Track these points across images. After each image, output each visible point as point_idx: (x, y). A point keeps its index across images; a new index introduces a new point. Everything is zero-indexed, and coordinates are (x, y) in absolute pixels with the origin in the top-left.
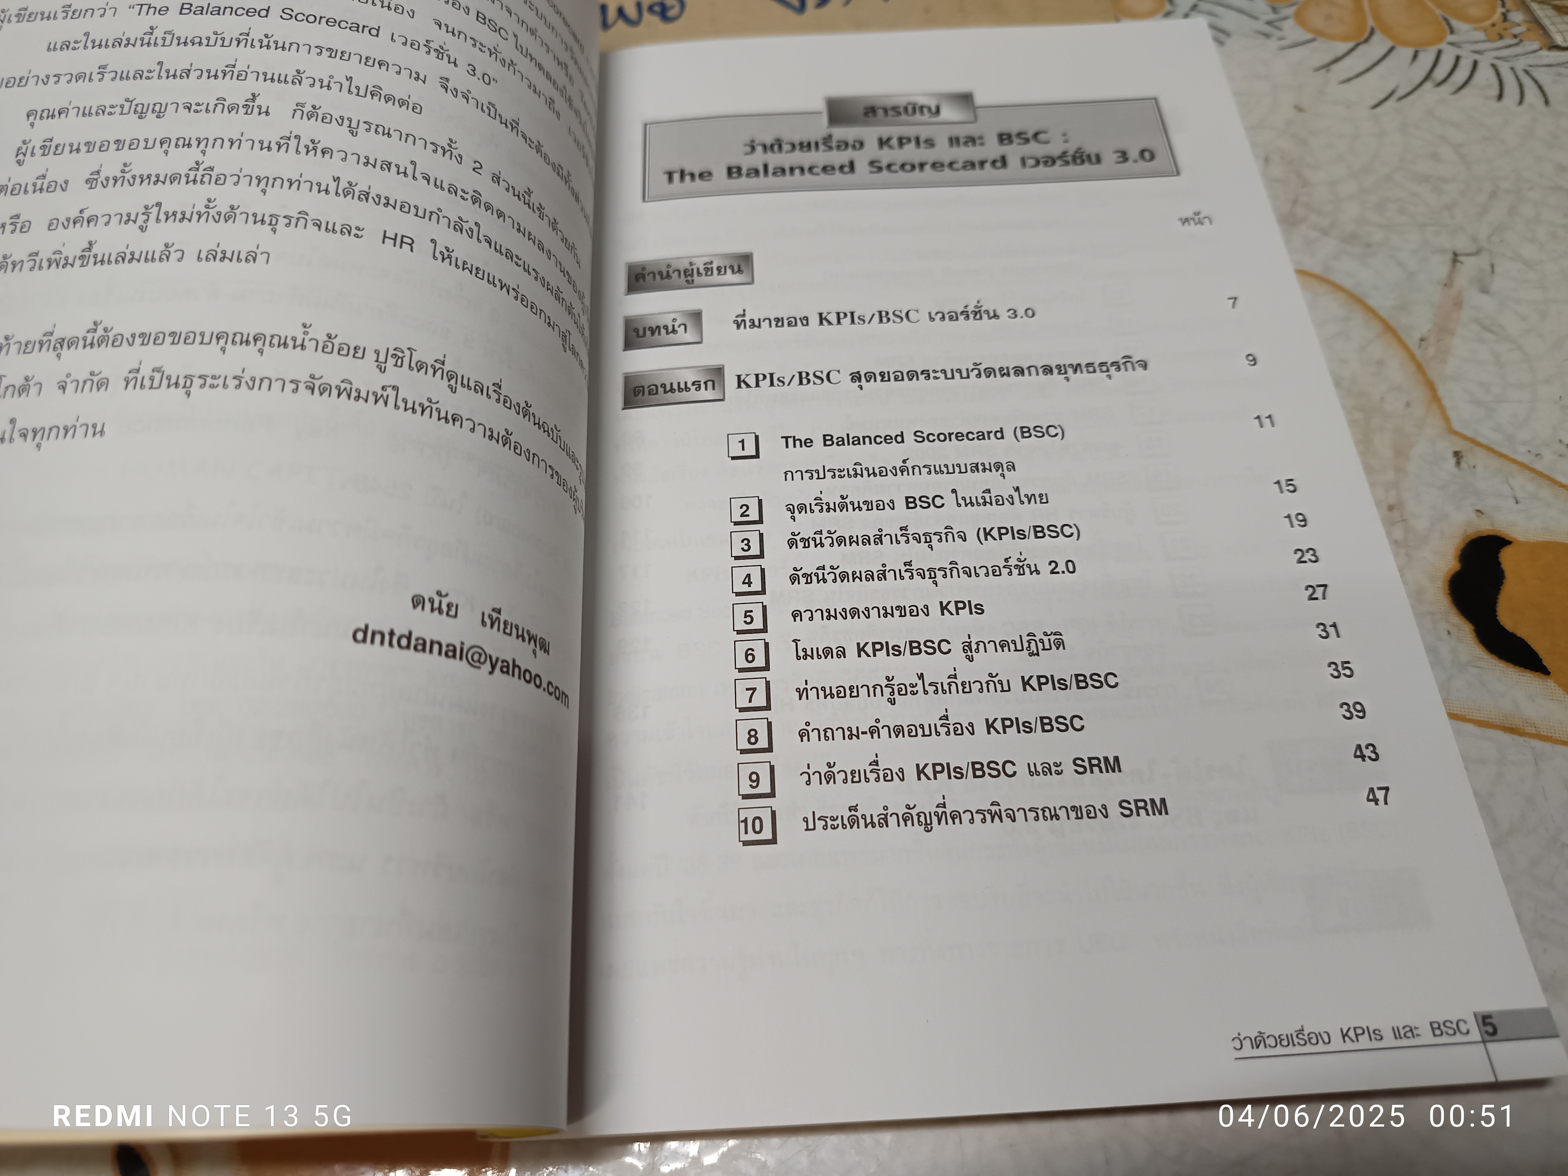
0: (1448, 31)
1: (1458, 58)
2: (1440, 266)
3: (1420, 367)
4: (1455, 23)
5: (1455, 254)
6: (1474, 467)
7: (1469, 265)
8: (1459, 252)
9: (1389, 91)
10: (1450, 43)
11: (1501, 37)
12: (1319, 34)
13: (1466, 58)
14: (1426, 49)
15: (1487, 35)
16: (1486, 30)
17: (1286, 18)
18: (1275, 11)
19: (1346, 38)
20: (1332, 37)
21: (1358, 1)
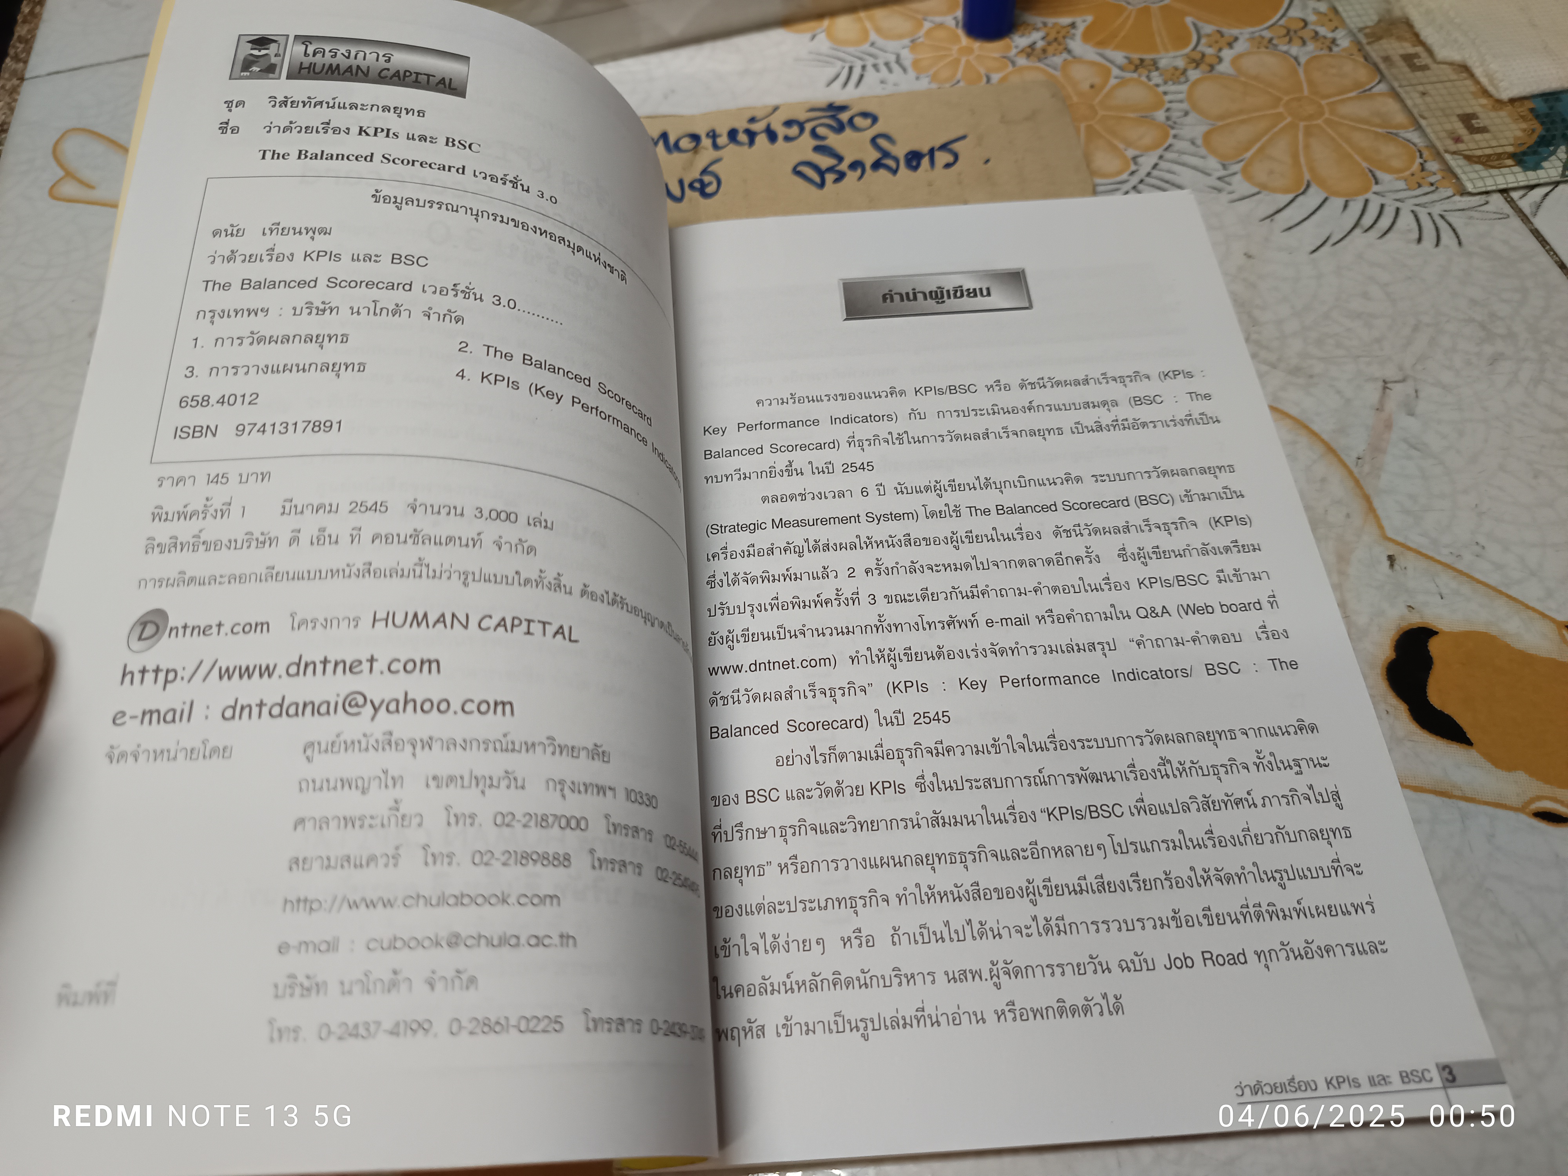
0: (1373, 181)
1: (1382, 206)
2: (1373, 393)
3: (1357, 482)
4: (1380, 174)
5: (1385, 382)
6: (1406, 568)
7: (1398, 391)
8: (1388, 380)
9: (1325, 237)
10: (1375, 193)
11: (1420, 186)
12: (1264, 187)
13: (1390, 206)
14: (1355, 198)
15: (1407, 185)
16: (1406, 180)
17: (1234, 174)
18: (1224, 167)
19: (1286, 191)
20: (1274, 190)
21: (1295, 157)
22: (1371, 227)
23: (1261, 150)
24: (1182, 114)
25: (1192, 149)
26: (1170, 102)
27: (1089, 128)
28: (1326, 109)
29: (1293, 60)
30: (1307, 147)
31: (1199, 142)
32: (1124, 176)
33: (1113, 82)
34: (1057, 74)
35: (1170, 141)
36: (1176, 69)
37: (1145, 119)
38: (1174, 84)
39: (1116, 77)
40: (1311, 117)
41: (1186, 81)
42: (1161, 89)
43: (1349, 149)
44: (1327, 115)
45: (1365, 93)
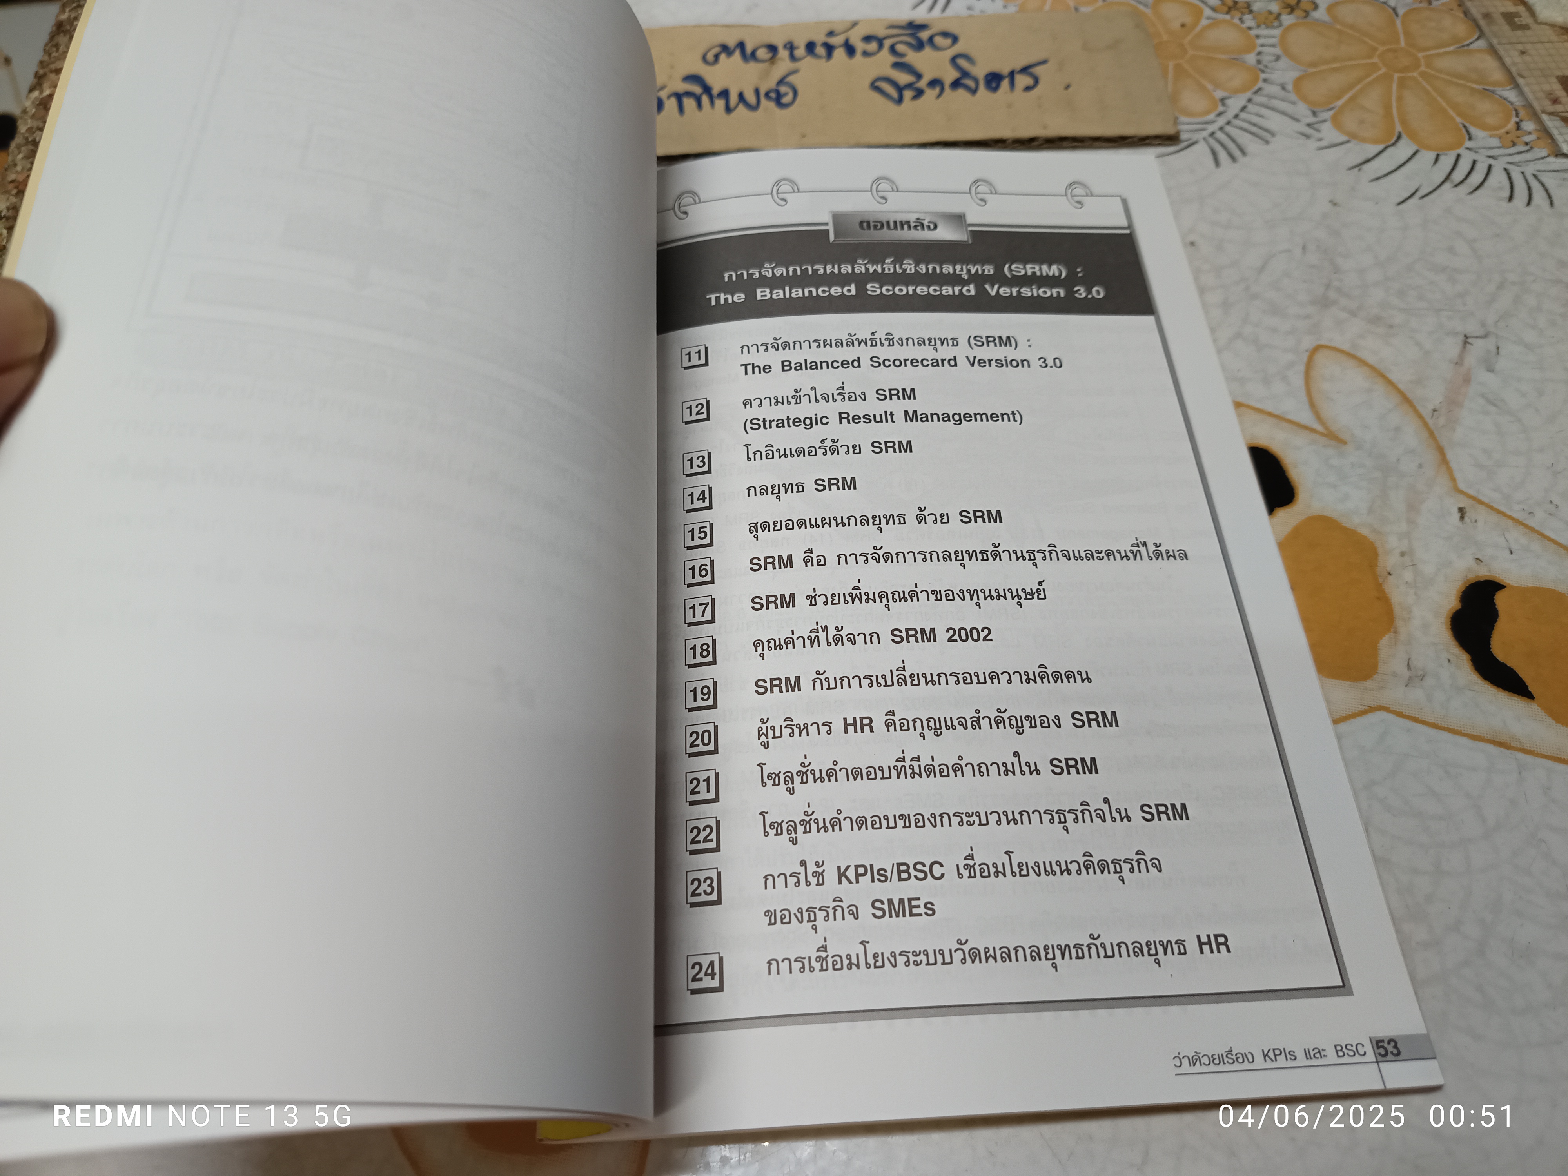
0: (1467, 137)
1: (1474, 162)
2: (1452, 347)
3: (1431, 434)
4: (1472, 130)
5: (1466, 337)
6: (1476, 521)
7: (1478, 347)
8: (1468, 335)
9: (1413, 190)
10: (1468, 149)
11: (1514, 144)
12: (1353, 136)
13: (1482, 162)
14: (1447, 152)
15: (1501, 142)
16: (1500, 138)
17: (1324, 121)
18: (1314, 114)
19: (1376, 142)
20: (1363, 140)
21: (1387, 108)
22: (1463, 181)
23: (1353, 99)
24: (1273, 58)
25: (1282, 94)
26: (1262, 45)
27: (1178, 67)
28: (1423, 62)
29: (1391, 11)
30: (1400, 99)
31: (1290, 87)
32: (1211, 117)
33: (1204, 22)
34: (1148, 11)
35: (1260, 84)
36: (1270, 12)
37: (1235, 61)
38: (1267, 27)
39: (1208, 18)
40: (1406, 69)
41: (1280, 26)
42: (1254, 32)
43: (1444, 104)
44: (1423, 68)
45: (1463, 48)
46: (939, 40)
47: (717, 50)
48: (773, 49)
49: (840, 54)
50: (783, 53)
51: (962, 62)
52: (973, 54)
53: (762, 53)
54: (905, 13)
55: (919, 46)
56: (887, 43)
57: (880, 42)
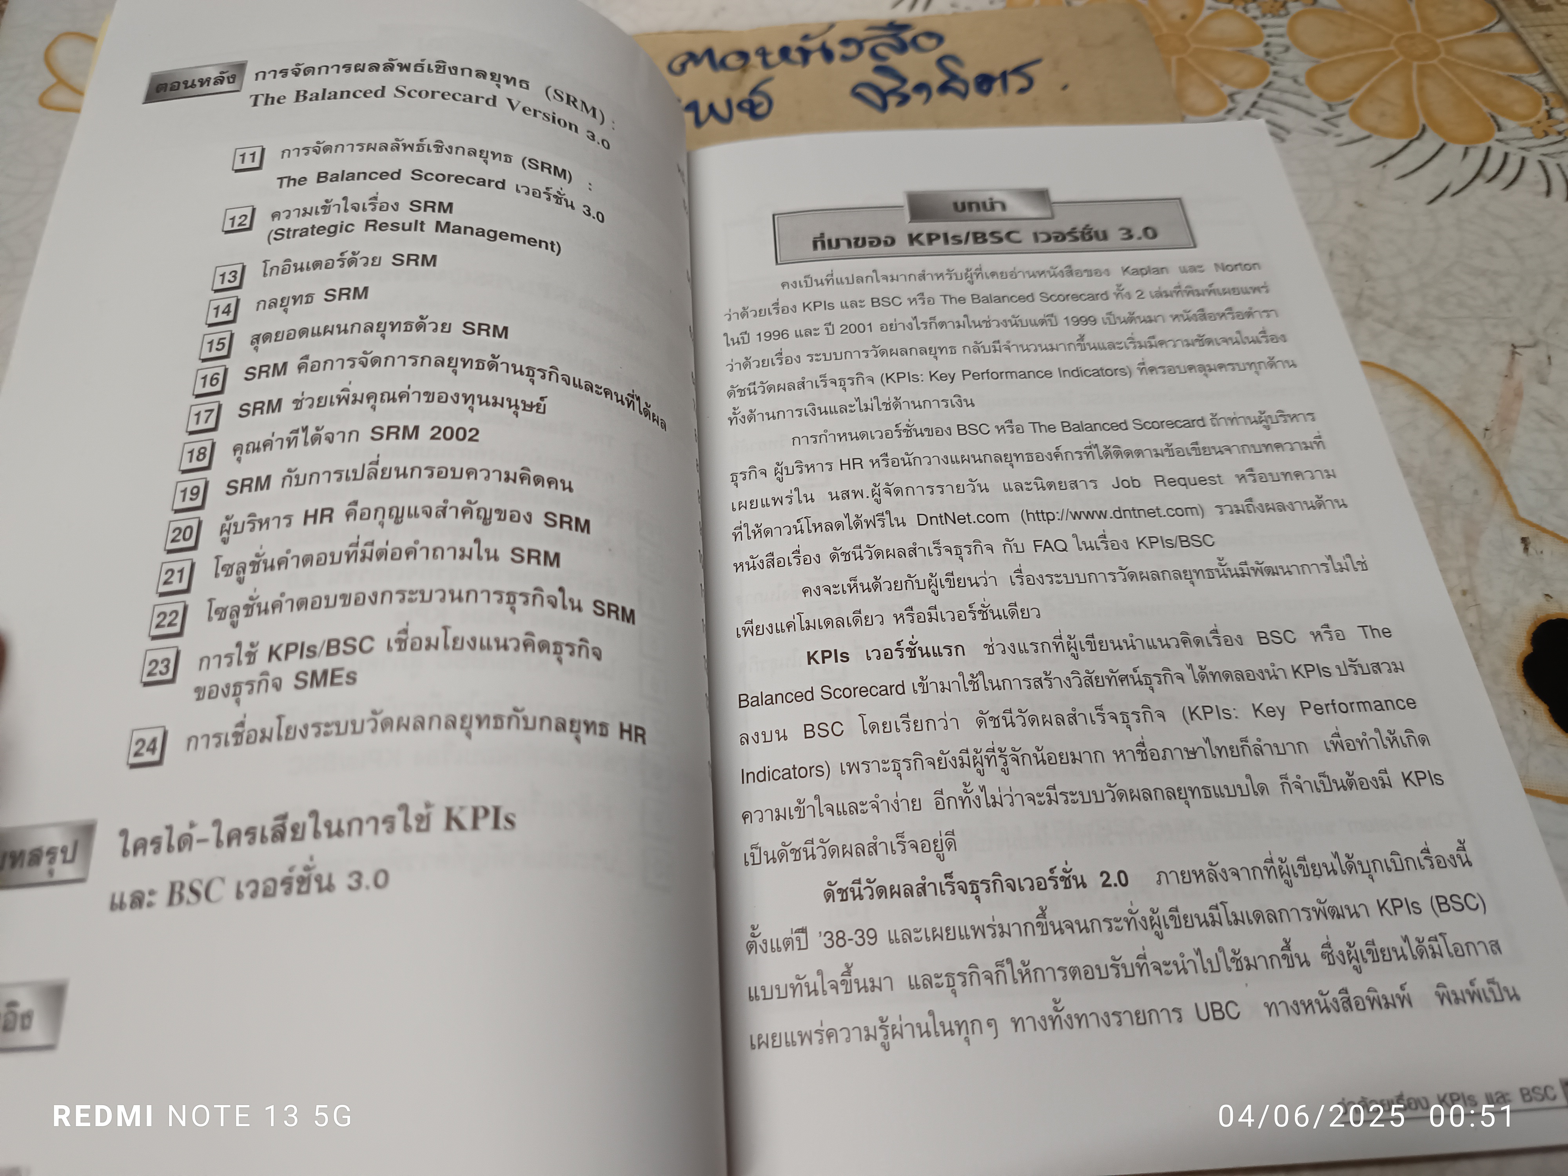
0: (1496, 128)
1: (1506, 155)
2: (1500, 358)
3: (1485, 456)
4: (1501, 120)
5: (1514, 346)
6: (1541, 552)
7: (1528, 357)
8: (1516, 344)
9: (1443, 188)
10: (1498, 140)
11: (1546, 134)
12: (1374, 131)
13: (1515, 154)
14: (1476, 145)
15: (1533, 132)
16: (1531, 128)
17: (1342, 115)
18: (1330, 108)
19: (1399, 136)
20: (1386, 134)
21: (1409, 98)
22: (1495, 177)
23: (1370, 90)
24: (1281, 49)
25: (1295, 87)
26: (1270, 36)
27: (1181, 61)
28: (1442, 49)
30: (1421, 88)
31: (1302, 80)
32: (1221, 114)
33: (1206, 13)
35: (1270, 78)
37: (1242, 54)
38: (1274, 16)
39: (1210, 8)
40: (1425, 57)
41: (1287, 14)
42: (1260, 22)
43: (1469, 93)
44: (1443, 55)
45: (1484, 33)
46: (923, 41)
47: (683, 58)
48: (743, 55)
49: (817, 58)
50: (755, 60)
51: (949, 64)
52: (960, 54)
53: (732, 60)
54: (885, 13)
55: (902, 48)
56: (868, 46)
57: (860, 45)
